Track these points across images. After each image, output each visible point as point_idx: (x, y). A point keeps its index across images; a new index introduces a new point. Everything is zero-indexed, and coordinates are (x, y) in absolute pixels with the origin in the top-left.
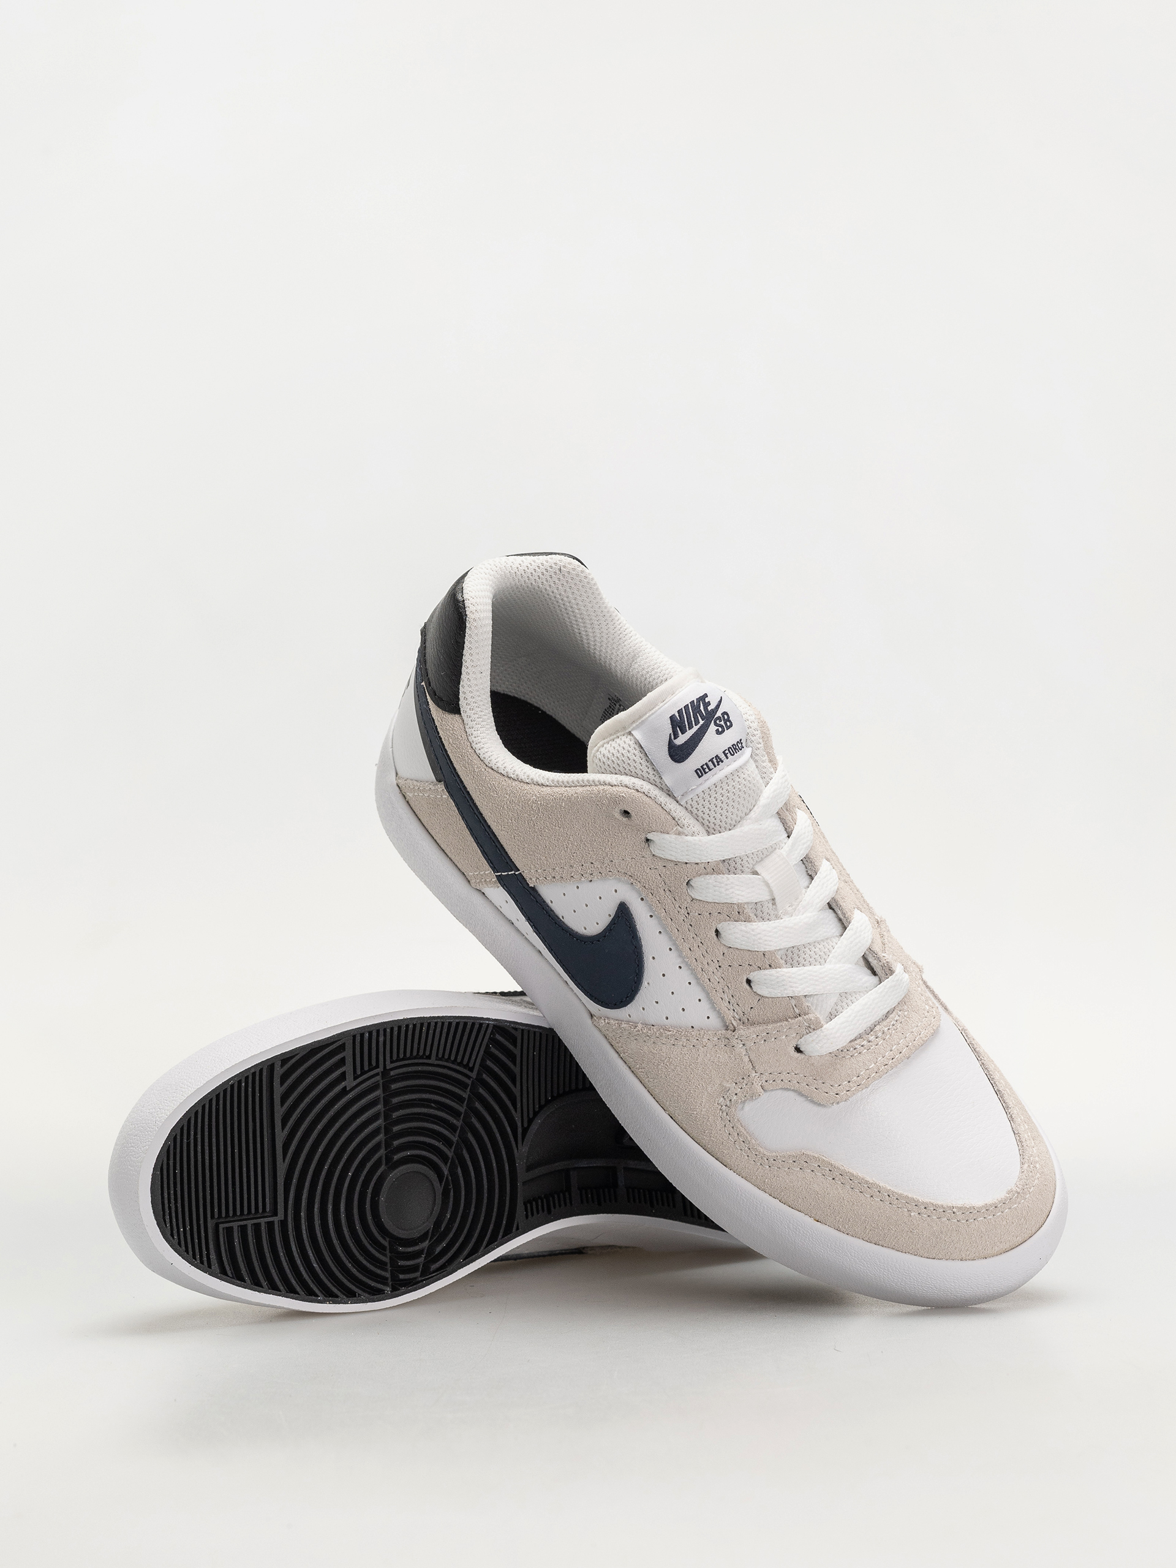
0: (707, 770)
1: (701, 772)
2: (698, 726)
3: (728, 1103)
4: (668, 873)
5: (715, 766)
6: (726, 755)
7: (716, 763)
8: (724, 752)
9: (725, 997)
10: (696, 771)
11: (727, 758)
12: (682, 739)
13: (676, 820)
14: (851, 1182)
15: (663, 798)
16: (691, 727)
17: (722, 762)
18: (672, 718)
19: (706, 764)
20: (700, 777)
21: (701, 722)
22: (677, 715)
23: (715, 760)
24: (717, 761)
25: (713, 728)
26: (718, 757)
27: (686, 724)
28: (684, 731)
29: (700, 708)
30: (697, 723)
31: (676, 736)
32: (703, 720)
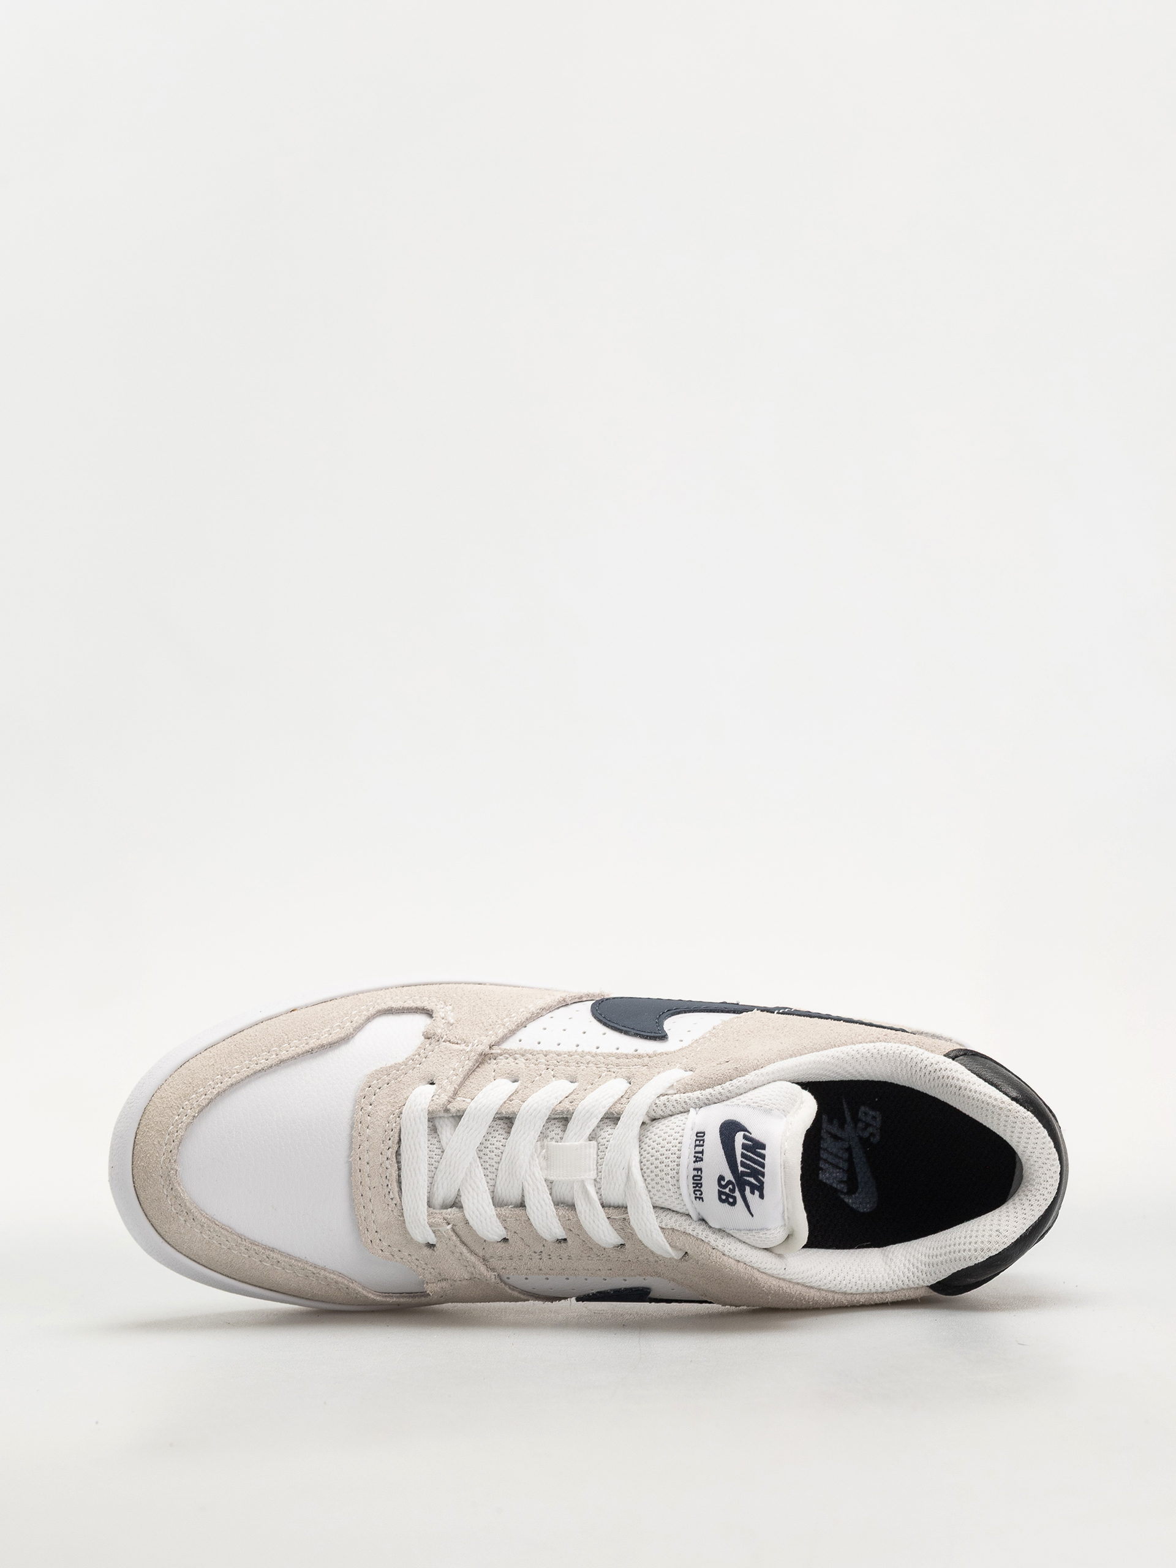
0: (698, 1142)
1: (701, 1136)
5: (695, 1153)
6: (698, 1170)
7: (697, 1155)
8: (701, 1170)
10: (704, 1133)
11: (695, 1170)
17: (694, 1162)
18: (763, 1146)
19: (702, 1146)
20: (698, 1133)
21: (741, 1169)
22: (762, 1152)
23: (701, 1156)
24: (699, 1158)
26: (700, 1161)
27: (749, 1154)
28: (744, 1146)
29: (754, 1179)
30: (743, 1164)
31: (745, 1137)
32: (741, 1171)
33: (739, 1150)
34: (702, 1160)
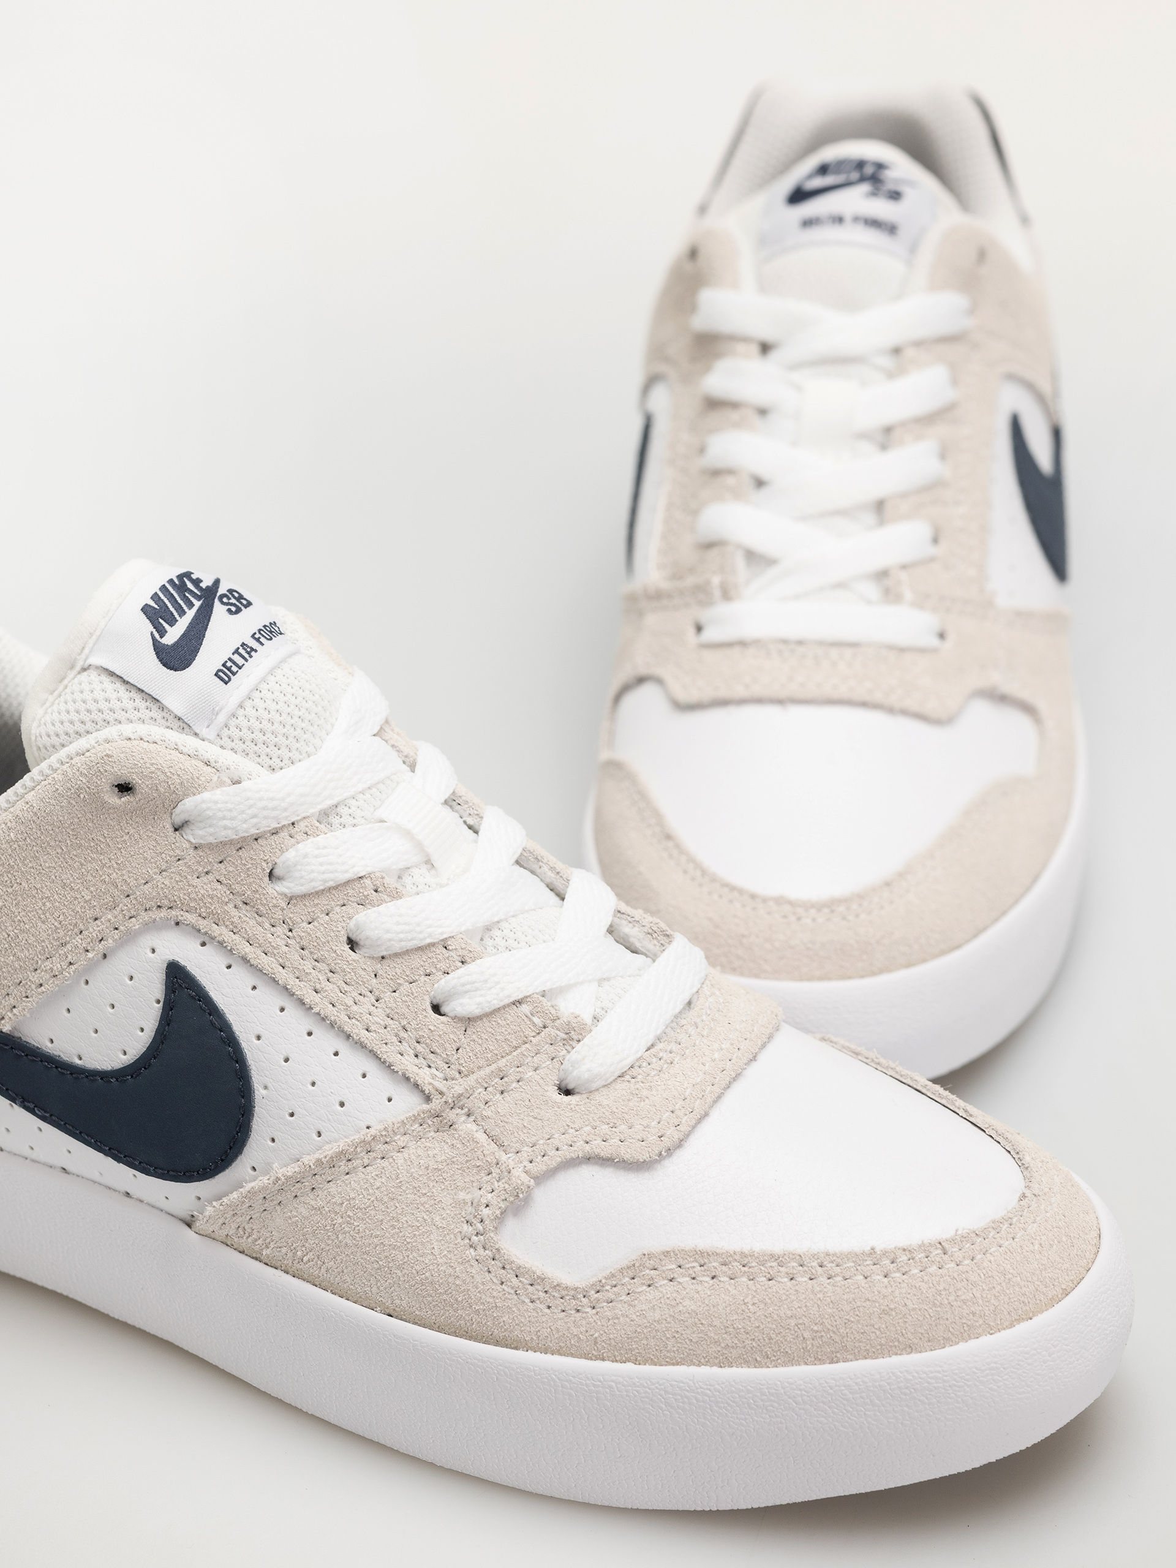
0: (234, 669)
1: (225, 673)
2: (195, 609)
3: (479, 1226)
4: (231, 869)
5: (246, 660)
6: (258, 640)
7: (246, 656)
8: (253, 636)
9: (405, 1047)
10: (216, 675)
11: (262, 644)
12: (173, 635)
13: (213, 764)
14: (746, 1269)
15: (175, 737)
16: (182, 613)
17: (256, 651)
18: (146, 610)
19: (230, 659)
20: (226, 683)
21: (197, 604)
22: (152, 604)
23: (241, 651)
24: (246, 651)
25: (219, 609)
26: (246, 645)
27: (172, 609)
28: (172, 622)
29: (186, 585)
30: (190, 605)
31: (162, 633)
32: (199, 600)
33: (183, 624)
34: (243, 645)
